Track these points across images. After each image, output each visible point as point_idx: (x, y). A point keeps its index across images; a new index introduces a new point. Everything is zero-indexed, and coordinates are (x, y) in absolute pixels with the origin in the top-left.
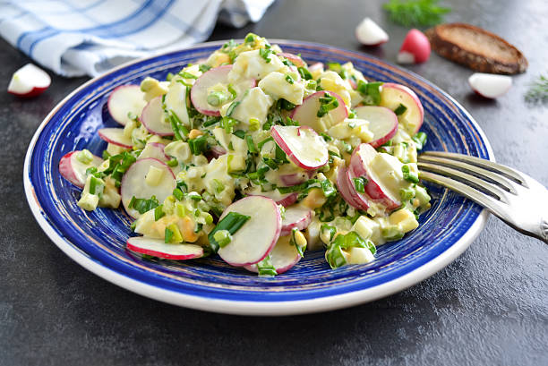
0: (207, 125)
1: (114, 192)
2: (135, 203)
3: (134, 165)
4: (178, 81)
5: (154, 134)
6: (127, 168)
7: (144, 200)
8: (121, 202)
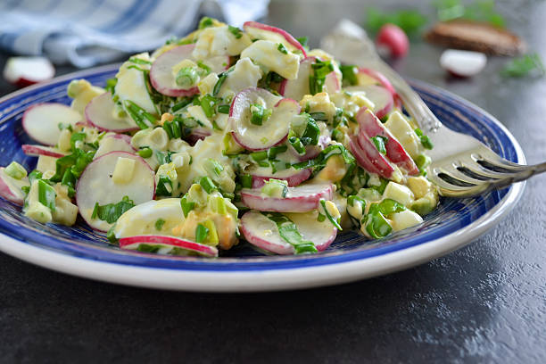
0: (175, 109)
1: (67, 202)
2: (99, 212)
3: (91, 165)
4: (129, 68)
5: (107, 131)
6: (82, 170)
7: (111, 206)
8: (79, 215)
